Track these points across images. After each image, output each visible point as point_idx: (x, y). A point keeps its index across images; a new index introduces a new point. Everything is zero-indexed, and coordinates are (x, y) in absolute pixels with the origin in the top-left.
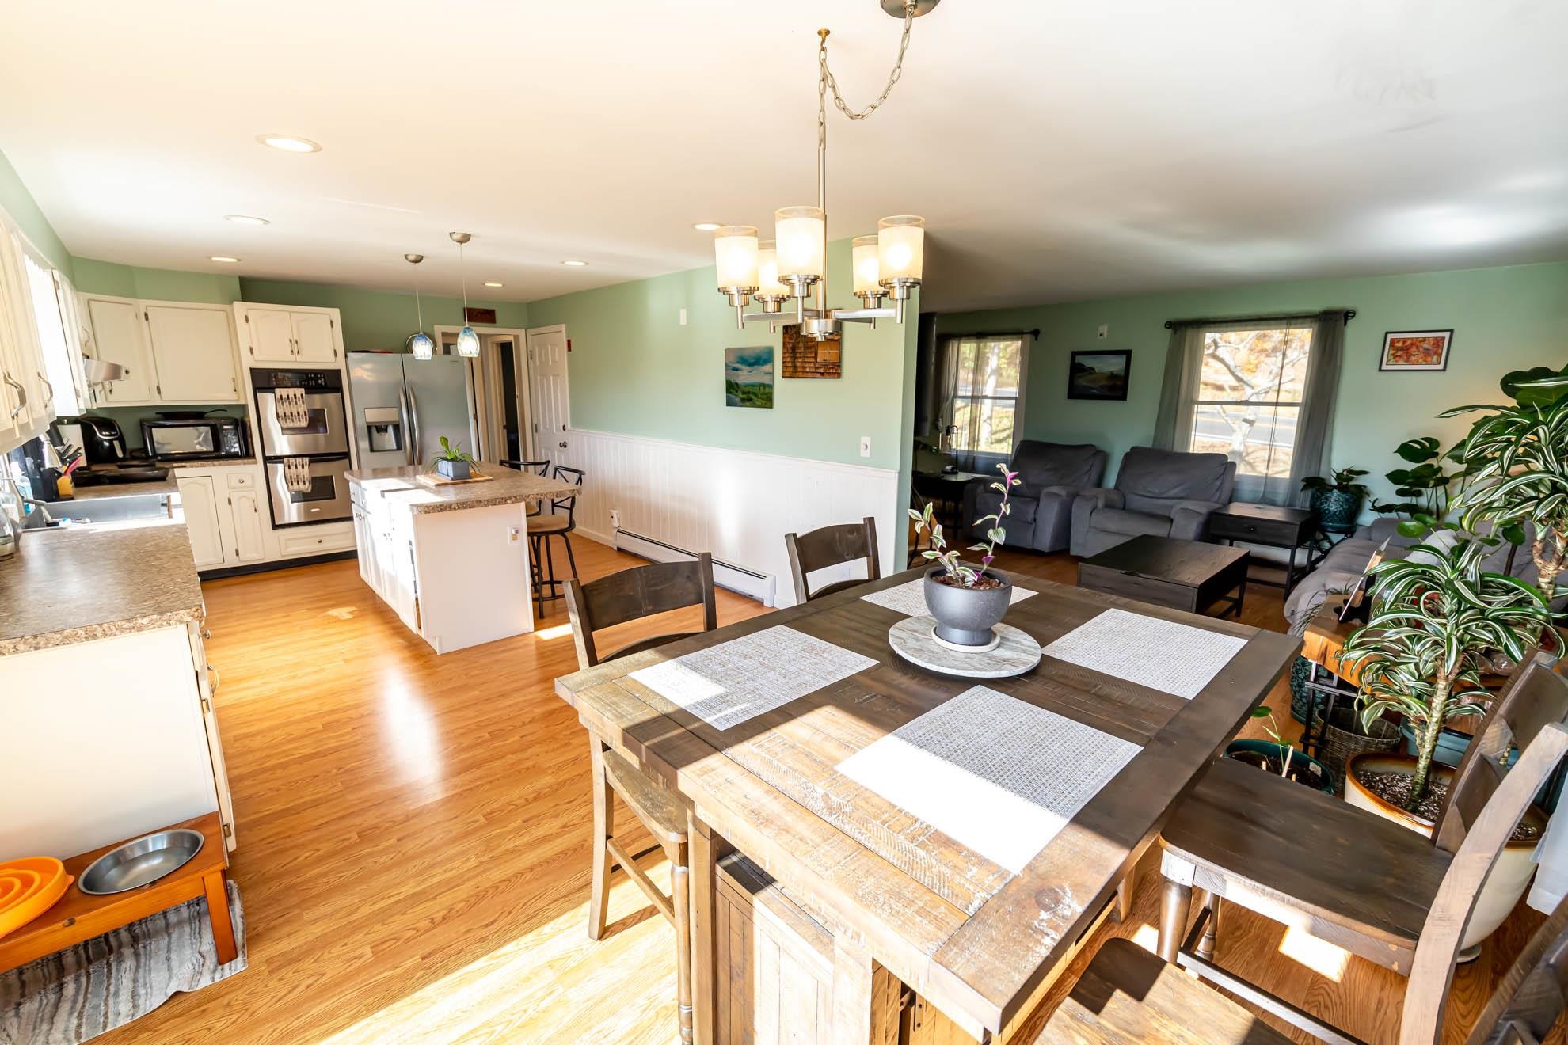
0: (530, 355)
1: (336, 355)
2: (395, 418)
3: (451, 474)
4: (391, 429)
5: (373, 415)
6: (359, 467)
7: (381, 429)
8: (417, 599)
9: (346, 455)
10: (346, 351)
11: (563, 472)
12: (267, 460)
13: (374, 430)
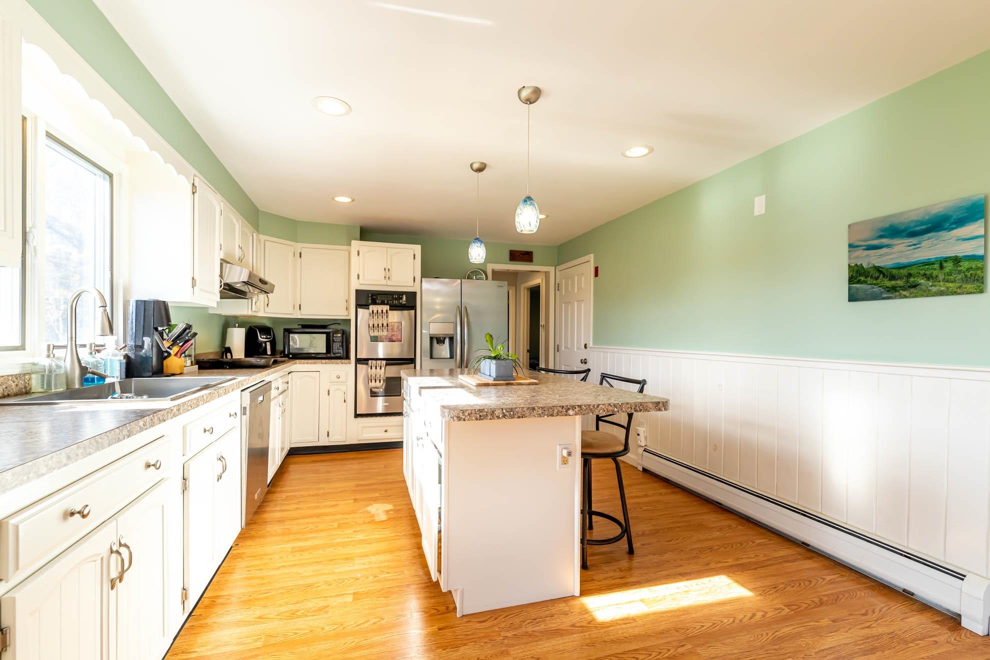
0: (558, 287)
1: (414, 281)
2: (450, 332)
3: (494, 374)
4: (447, 341)
5: (436, 329)
6: (421, 368)
7: (440, 340)
8: (440, 532)
9: (412, 361)
10: (422, 277)
11: (608, 379)
12: (359, 361)
13: (435, 341)
